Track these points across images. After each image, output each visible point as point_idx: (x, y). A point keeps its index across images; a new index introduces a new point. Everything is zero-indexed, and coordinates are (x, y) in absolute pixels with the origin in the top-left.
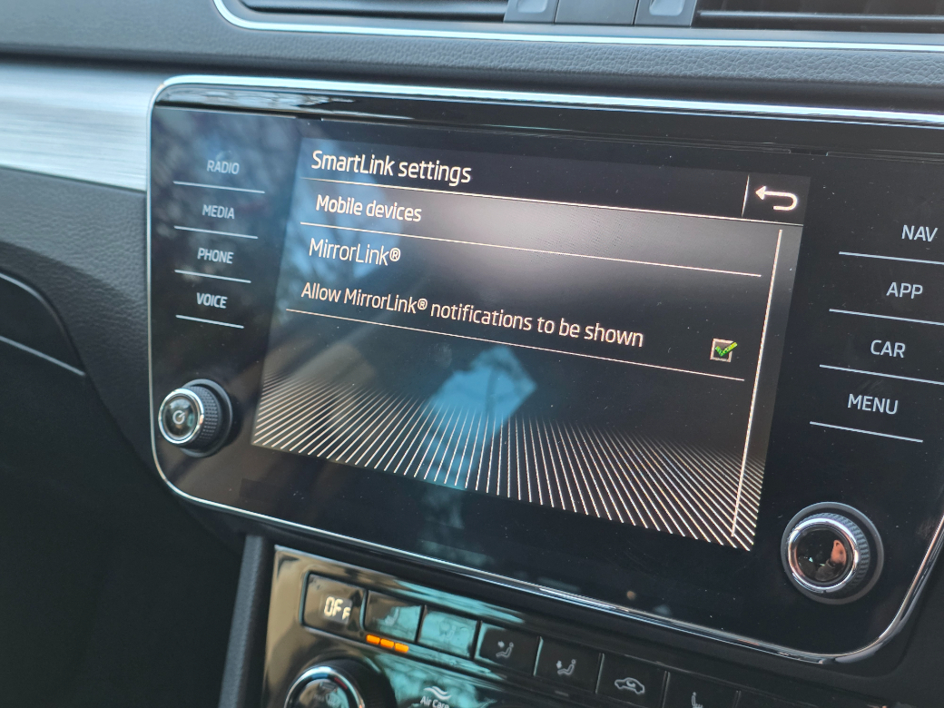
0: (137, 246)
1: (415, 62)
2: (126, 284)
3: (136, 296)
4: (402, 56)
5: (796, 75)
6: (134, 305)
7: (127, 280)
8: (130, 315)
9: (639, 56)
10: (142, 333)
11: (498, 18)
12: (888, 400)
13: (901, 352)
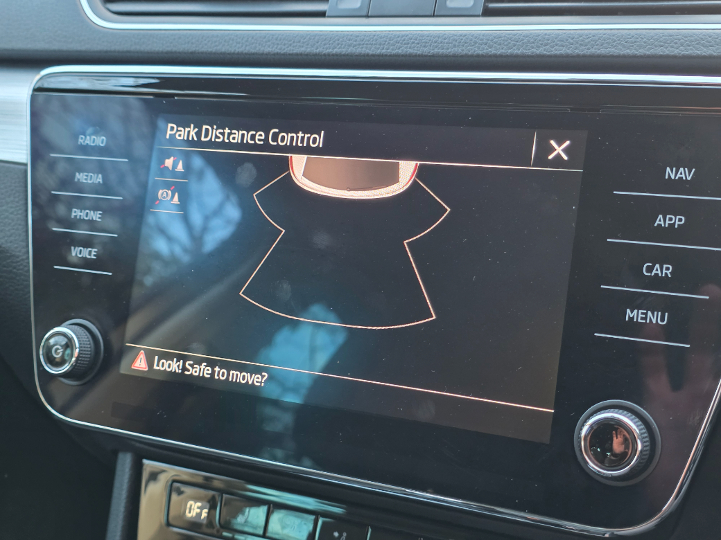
0: (20, 209)
1: (253, 51)
2: (11, 242)
3: (20, 251)
4: (242, 46)
5: (569, 52)
6: (18, 260)
7: (12, 238)
8: (15, 268)
9: (440, 40)
10: (25, 283)
11: (322, 14)
12: (660, 313)
13: (668, 272)
